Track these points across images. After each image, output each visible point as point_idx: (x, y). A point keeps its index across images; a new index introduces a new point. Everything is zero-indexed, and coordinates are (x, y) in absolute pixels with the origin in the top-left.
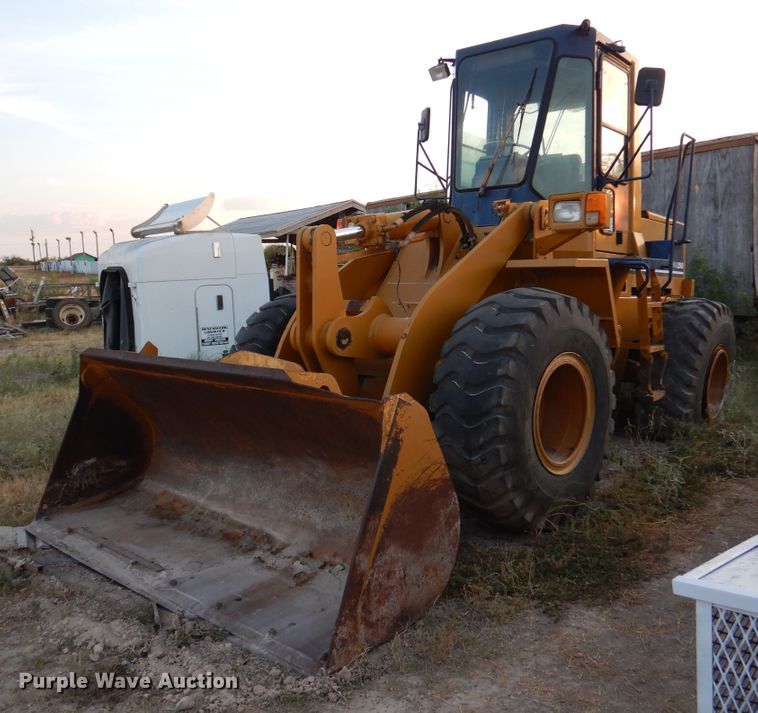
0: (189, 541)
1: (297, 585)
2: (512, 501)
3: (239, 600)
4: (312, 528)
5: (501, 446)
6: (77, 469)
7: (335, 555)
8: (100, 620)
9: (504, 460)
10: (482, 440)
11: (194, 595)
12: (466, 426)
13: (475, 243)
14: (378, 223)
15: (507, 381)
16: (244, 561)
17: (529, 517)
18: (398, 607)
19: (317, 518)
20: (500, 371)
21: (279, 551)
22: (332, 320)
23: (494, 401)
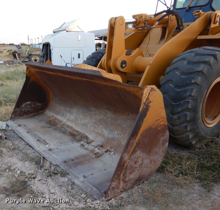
0: (58, 134)
1: (96, 157)
2: (188, 136)
3: (73, 160)
4: (103, 136)
5: (188, 113)
6: (24, 105)
7: (111, 148)
8: (22, 161)
9: (188, 119)
10: (179, 110)
11: (57, 156)
12: (173, 103)
13: (183, 29)
14: (143, 17)
15: (196, 85)
16: (77, 145)
17: (194, 142)
18: (138, 175)
19: (106, 132)
20: (193, 81)
21: (90, 143)
22: (120, 57)
23: (188, 94)
